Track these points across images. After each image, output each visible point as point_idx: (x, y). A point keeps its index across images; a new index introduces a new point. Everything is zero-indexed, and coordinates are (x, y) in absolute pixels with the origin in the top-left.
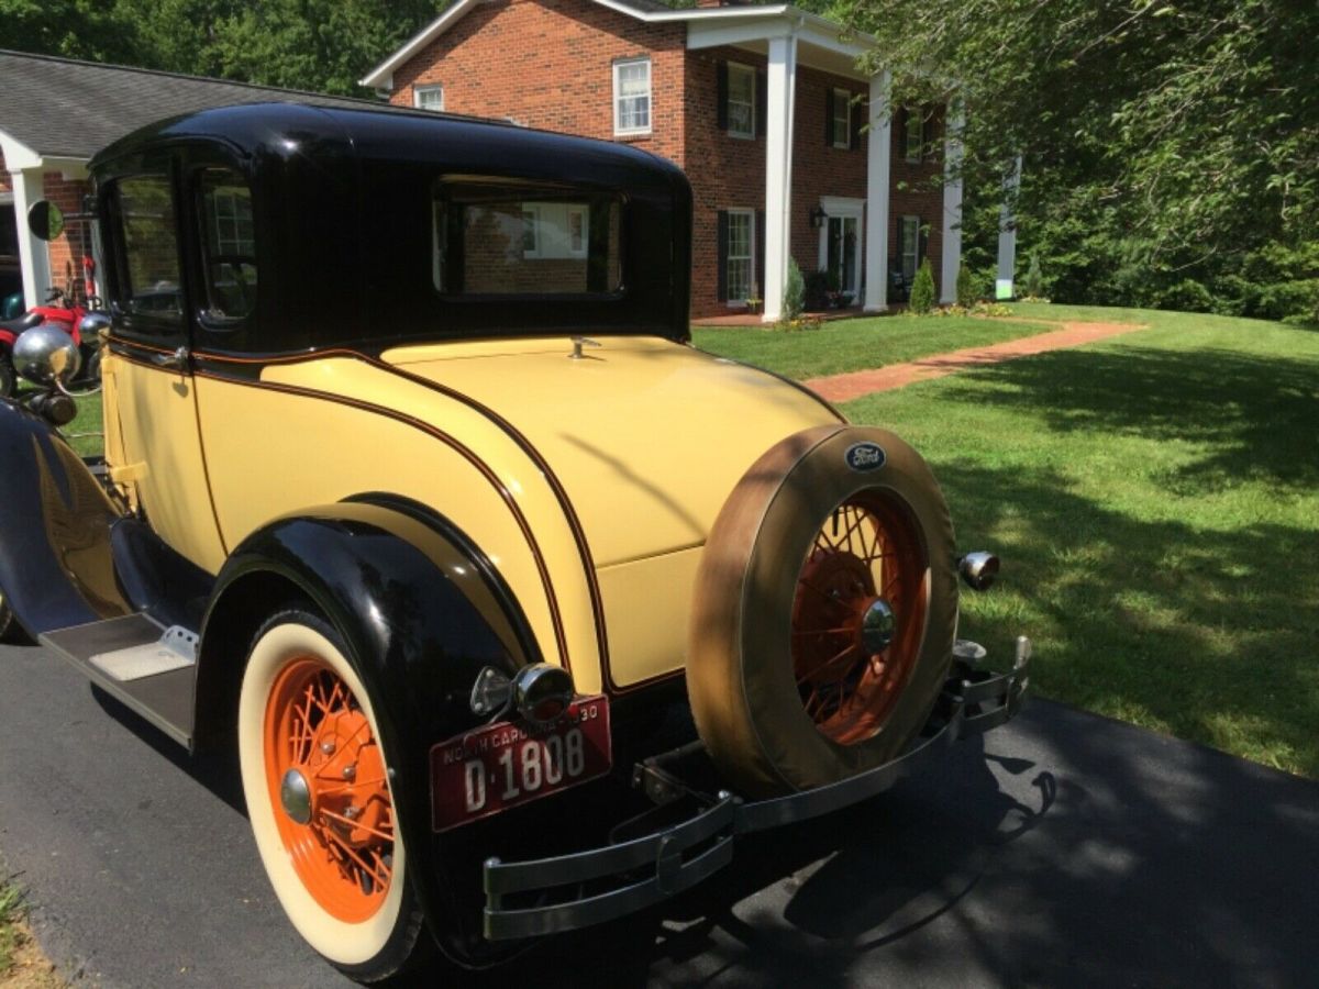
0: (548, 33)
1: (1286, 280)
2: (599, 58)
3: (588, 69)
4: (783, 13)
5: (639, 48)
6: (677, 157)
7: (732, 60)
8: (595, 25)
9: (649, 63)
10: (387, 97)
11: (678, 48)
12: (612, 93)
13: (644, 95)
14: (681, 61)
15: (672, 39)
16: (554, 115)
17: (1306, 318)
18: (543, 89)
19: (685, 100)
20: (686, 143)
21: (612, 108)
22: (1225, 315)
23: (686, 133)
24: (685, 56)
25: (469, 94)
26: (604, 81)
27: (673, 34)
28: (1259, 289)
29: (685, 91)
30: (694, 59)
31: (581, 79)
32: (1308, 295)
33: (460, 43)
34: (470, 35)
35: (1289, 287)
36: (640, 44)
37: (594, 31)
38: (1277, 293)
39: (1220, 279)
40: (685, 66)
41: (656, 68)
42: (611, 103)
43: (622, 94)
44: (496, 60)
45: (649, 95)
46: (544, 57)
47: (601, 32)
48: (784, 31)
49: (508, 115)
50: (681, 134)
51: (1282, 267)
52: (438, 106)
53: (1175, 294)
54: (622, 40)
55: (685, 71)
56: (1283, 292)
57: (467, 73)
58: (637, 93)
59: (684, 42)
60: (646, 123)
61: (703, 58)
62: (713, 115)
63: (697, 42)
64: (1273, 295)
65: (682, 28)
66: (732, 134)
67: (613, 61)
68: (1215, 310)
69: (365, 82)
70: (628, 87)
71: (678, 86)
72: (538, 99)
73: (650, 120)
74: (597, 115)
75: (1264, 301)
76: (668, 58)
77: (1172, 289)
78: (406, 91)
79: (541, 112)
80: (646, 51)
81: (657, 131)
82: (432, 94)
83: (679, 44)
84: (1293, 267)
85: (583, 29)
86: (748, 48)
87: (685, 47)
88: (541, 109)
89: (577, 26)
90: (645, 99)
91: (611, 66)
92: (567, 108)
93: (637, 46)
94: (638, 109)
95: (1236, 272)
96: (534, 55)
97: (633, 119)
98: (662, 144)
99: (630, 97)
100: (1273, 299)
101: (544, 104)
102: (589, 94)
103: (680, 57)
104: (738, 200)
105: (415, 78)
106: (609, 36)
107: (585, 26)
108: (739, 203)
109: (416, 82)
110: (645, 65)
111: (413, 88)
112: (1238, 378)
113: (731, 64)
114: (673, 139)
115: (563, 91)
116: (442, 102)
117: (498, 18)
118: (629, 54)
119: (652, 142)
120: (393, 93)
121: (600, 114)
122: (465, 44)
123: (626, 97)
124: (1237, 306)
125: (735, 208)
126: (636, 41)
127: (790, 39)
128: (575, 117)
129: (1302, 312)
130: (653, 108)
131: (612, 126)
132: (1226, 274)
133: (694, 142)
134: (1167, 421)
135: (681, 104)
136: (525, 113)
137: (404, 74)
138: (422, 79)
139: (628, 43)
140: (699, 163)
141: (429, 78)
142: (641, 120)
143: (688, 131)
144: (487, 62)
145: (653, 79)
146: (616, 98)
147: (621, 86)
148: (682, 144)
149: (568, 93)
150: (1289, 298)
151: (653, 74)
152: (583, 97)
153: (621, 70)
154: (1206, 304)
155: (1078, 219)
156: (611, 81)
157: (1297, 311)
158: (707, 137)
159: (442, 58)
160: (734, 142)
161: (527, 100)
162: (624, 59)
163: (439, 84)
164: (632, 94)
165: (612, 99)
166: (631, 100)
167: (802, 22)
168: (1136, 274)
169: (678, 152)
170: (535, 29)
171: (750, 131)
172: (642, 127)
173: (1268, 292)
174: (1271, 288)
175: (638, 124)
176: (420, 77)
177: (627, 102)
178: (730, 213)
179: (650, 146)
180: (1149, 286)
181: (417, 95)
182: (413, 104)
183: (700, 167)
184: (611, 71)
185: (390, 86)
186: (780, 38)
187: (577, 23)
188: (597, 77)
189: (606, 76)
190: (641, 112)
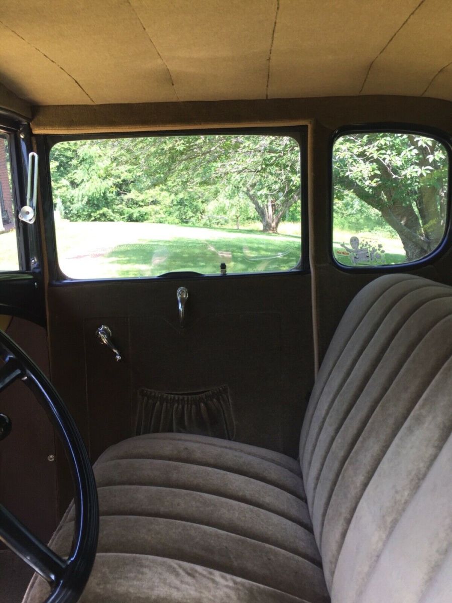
1: (142, 206)
28: (133, 211)
38: (139, 212)
39: (115, 207)
51: (139, 201)
75: (135, 216)
77: (99, 212)
84: (143, 201)
95: (122, 204)
124: (124, 218)
132: (118, 205)
174: (136, 210)
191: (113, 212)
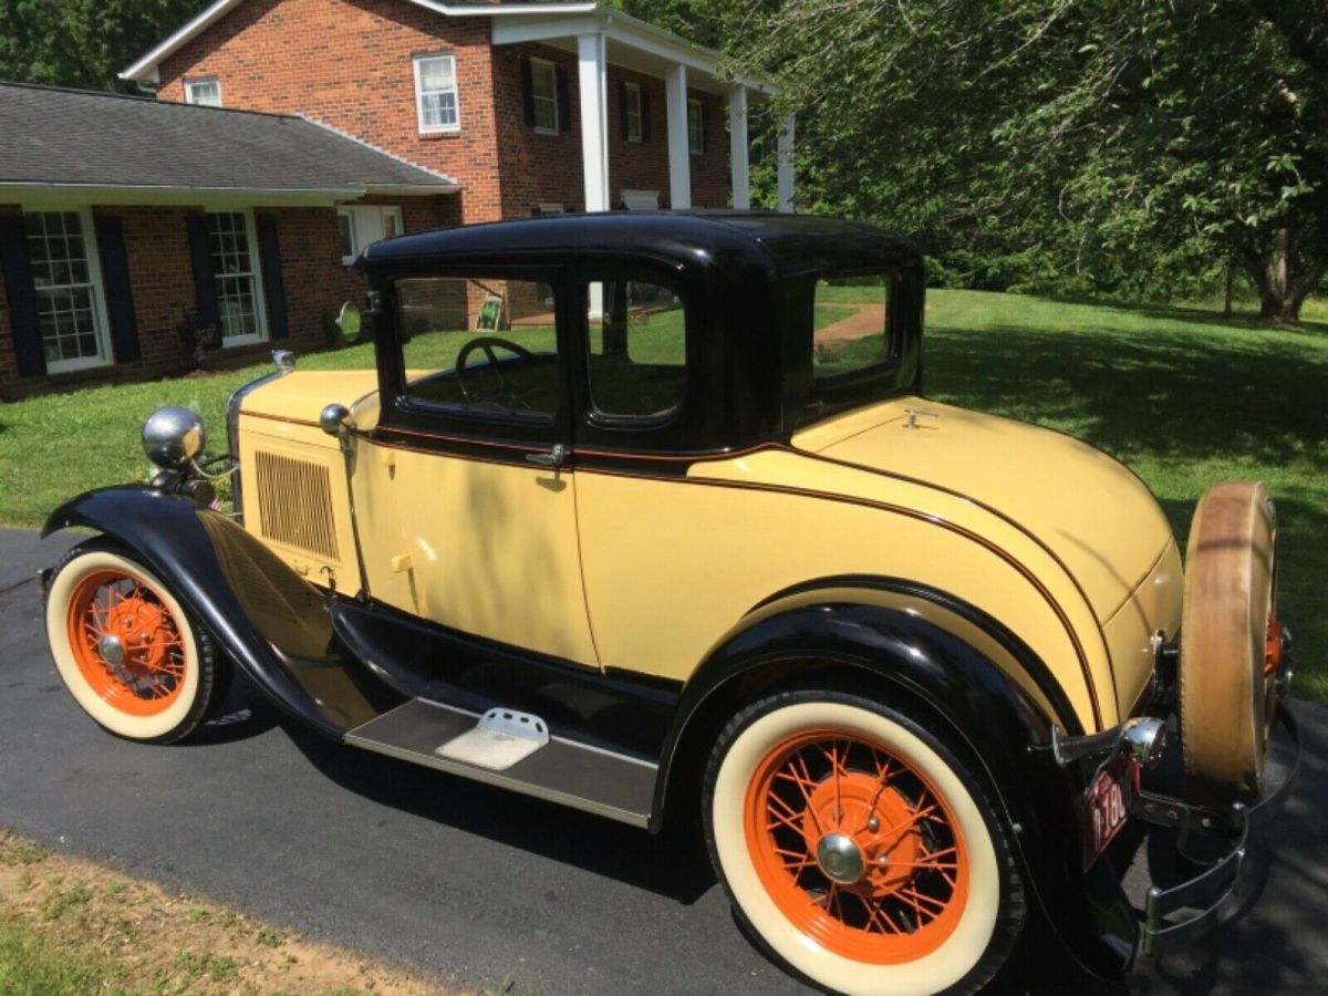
0: (336, 25)
2: (398, 53)
3: (386, 63)
4: (593, 11)
5: (440, 43)
6: (490, 155)
7: (536, 55)
8: (390, 17)
9: (453, 59)
10: (153, 91)
11: (483, 43)
12: (414, 89)
13: (449, 91)
14: (487, 57)
15: (476, 34)
16: (350, 111)
17: (1027, 286)
18: (336, 83)
19: (495, 97)
20: (498, 140)
21: (415, 105)
22: (957, 288)
23: (497, 130)
24: (491, 52)
25: (250, 88)
26: (405, 76)
27: (476, 28)
28: (985, 262)
29: (494, 87)
30: (501, 55)
31: (378, 74)
32: (1027, 265)
33: (236, 34)
34: (247, 25)
35: (1011, 259)
36: (442, 38)
37: (390, 23)
38: (1001, 264)
39: (950, 254)
40: (492, 62)
41: (460, 63)
42: (414, 99)
43: (424, 90)
44: (280, 52)
45: (455, 91)
46: (335, 49)
47: (398, 25)
48: (593, 28)
49: (297, 111)
50: (492, 131)
52: (215, 100)
54: (422, 34)
55: (493, 66)
56: (1006, 264)
57: (247, 65)
58: (441, 89)
59: (489, 37)
60: (453, 120)
61: (509, 53)
62: (521, 111)
63: (502, 37)
64: (998, 268)
65: (486, 23)
66: (539, 130)
67: (413, 55)
68: (948, 283)
69: (128, 74)
70: (430, 82)
71: (486, 82)
72: (331, 94)
73: (458, 117)
74: (399, 111)
75: (990, 272)
76: (472, 54)
78: (176, 84)
79: (336, 107)
80: (449, 45)
81: (466, 128)
82: (206, 88)
83: (484, 40)
85: (377, 21)
86: (554, 45)
87: (490, 43)
88: (335, 105)
89: (371, 18)
90: (451, 96)
91: (411, 61)
92: (364, 104)
93: (439, 40)
94: (443, 104)
95: (964, 247)
96: (323, 47)
97: (438, 116)
98: (474, 142)
99: (434, 93)
100: (998, 271)
101: (339, 99)
102: (390, 90)
103: (486, 52)
104: (547, 197)
105: (185, 71)
106: (406, 30)
107: (379, 18)
108: (549, 199)
109: (187, 74)
110: (449, 61)
111: (184, 81)
112: (1044, 354)
113: (533, 59)
114: (484, 136)
115: (358, 86)
116: (220, 96)
117: (279, 8)
118: (430, 49)
119: (461, 140)
120: (159, 87)
121: (403, 110)
122: (242, 34)
123: (429, 93)
124: (967, 278)
125: (546, 205)
126: (437, 35)
127: (599, 36)
128: (374, 113)
129: (1024, 282)
130: (460, 104)
131: (417, 123)
132: (956, 249)
133: (506, 139)
134: (1018, 402)
135: (491, 101)
136: (317, 109)
137: (172, 67)
138: (194, 71)
139: (428, 37)
140: (511, 161)
141: (202, 70)
142: (447, 117)
143: (500, 128)
144: (269, 54)
145: (458, 75)
146: (419, 94)
147: (423, 80)
148: (494, 142)
149: (365, 87)
150: (1012, 269)
151: (458, 70)
152: (383, 92)
153: (422, 64)
154: (940, 278)
155: (825, 202)
156: (412, 75)
157: (1019, 281)
158: (517, 133)
159: (216, 49)
160: (542, 138)
161: (319, 95)
162: (424, 53)
163: (215, 77)
164: (436, 89)
165: (414, 94)
166: (436, 96)
167: (610, 19)
169: (490, 150)
170: (324, 21)
171: (553, 127)
172: (448, 124)
173: (993, 264)
174: (995, 261)
175: (444, 120)
176: (191, 70)
177: (430, 98)
178: (542, 210)
179: (460, 143)
181: (188, 88)
182: (185, 99)
183: (512, 164)
184: (412, 66)
185: (156, 79)
186: (590, 35)
187: (371, 15)
188: (396, 72)
189: (407, 71)
190: (447, 108)
191: (945, 265)
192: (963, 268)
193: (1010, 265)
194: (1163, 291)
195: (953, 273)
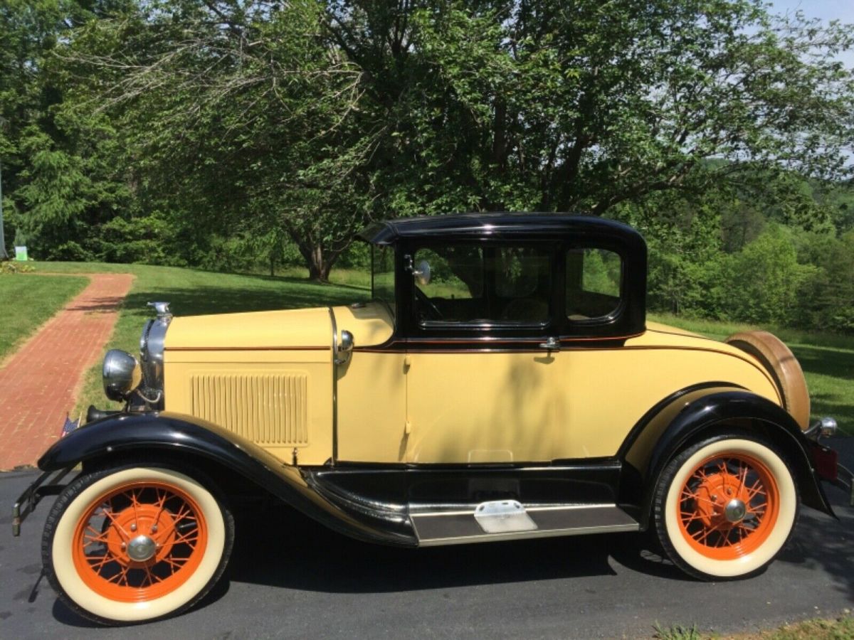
1: (130, 241)
28: (115, 247)
35: (133, 245)
38: (125, 248)
39: (88, 241)
51: (125, 233)
53: (63, 251)
56: (128, 248)
64: (123, 250)
75: (118, 254)
77: (61, 247)
84: (131, 233)
95: (97, 236)
100: (124, 252)
132: (91, 238)
150: (133, 251)
154: (82, 257)
168: (34, 238)
173: (120, 248)
174: (122, 246)
180: (44, 246)
191: (84, 248)
192: (97, 250)
193: (132, 249)
194: (226, 266)
195: (90, 254)
